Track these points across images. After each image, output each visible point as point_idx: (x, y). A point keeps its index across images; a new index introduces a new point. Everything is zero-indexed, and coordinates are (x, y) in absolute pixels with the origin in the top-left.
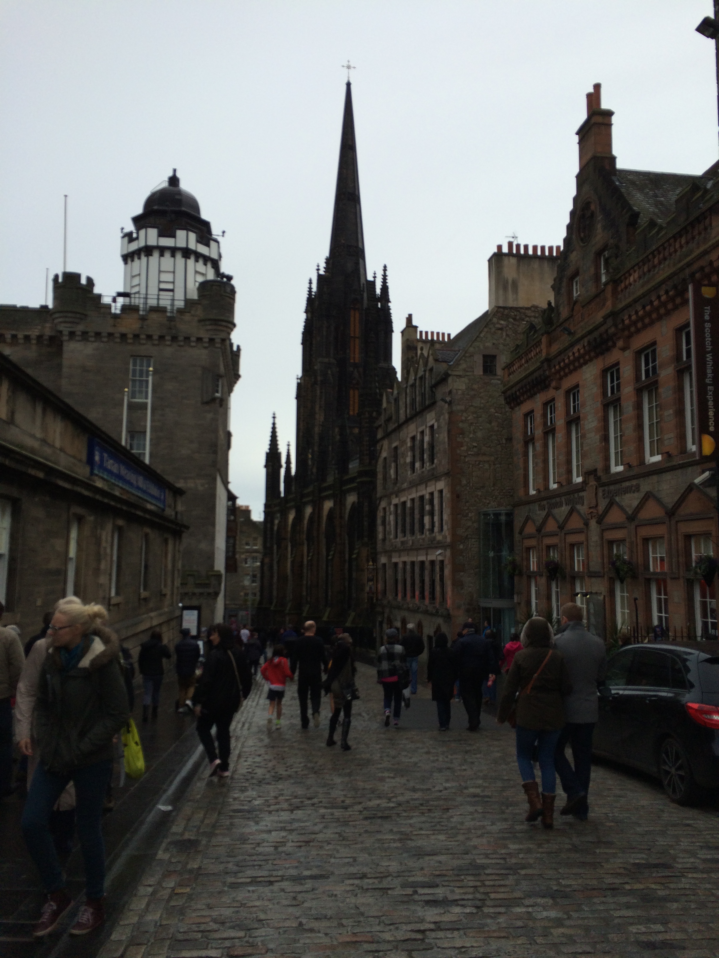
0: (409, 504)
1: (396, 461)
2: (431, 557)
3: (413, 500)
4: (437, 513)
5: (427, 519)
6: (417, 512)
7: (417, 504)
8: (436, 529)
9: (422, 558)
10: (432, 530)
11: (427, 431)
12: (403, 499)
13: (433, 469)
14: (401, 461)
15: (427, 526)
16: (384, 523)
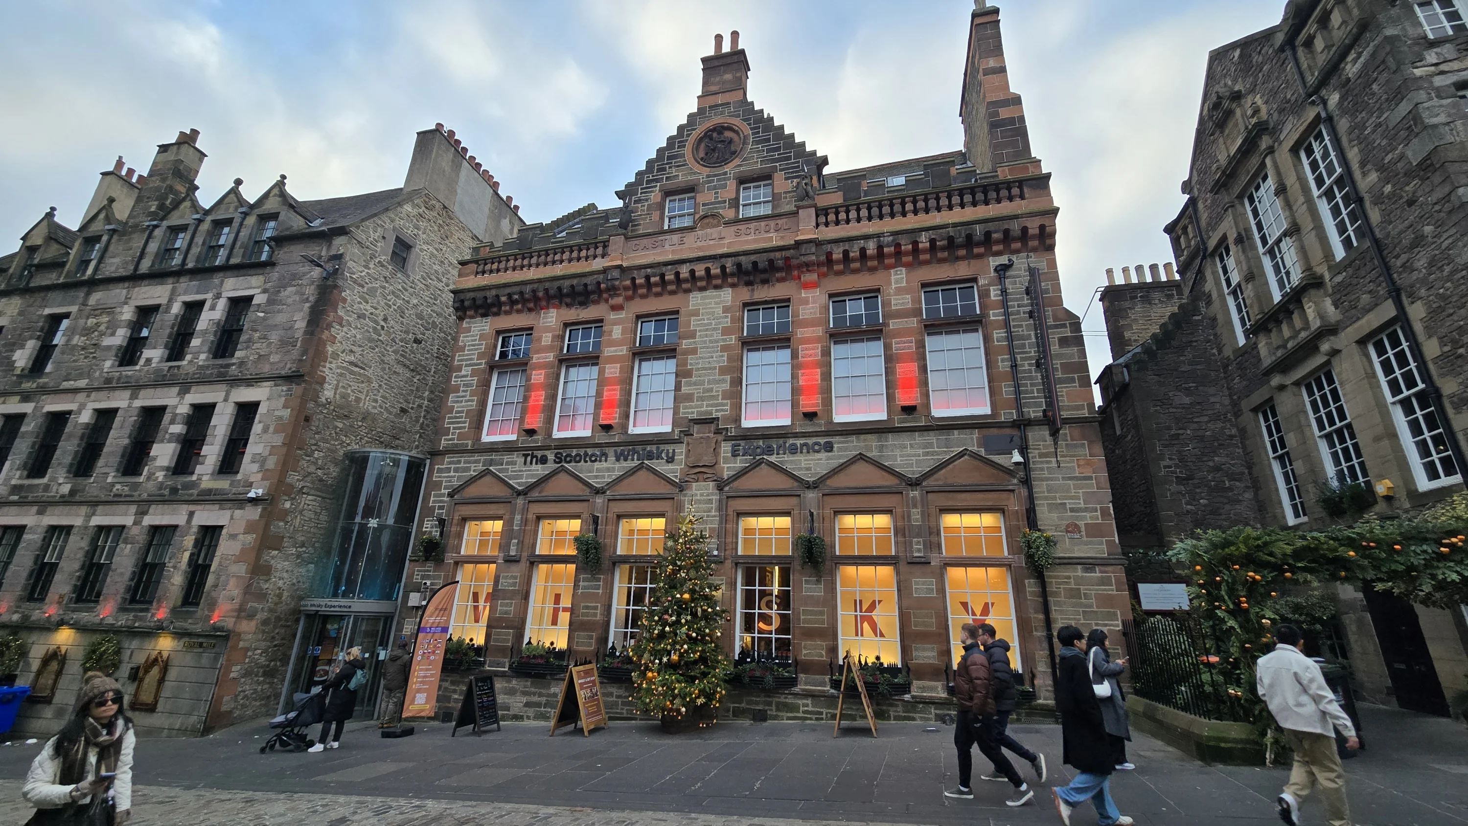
0: (83, 418)
1: (46, 338)
2: (159, 520)
3: (107, 412)
4: (218, 440)
5: (164, 449)
6: (119, 433)
7: (125, 419)
8: (205, 469)
11: (219, 305)
12: (57, 408)
13: (226, 366)
14: (72, 341)
15: (162, 461)
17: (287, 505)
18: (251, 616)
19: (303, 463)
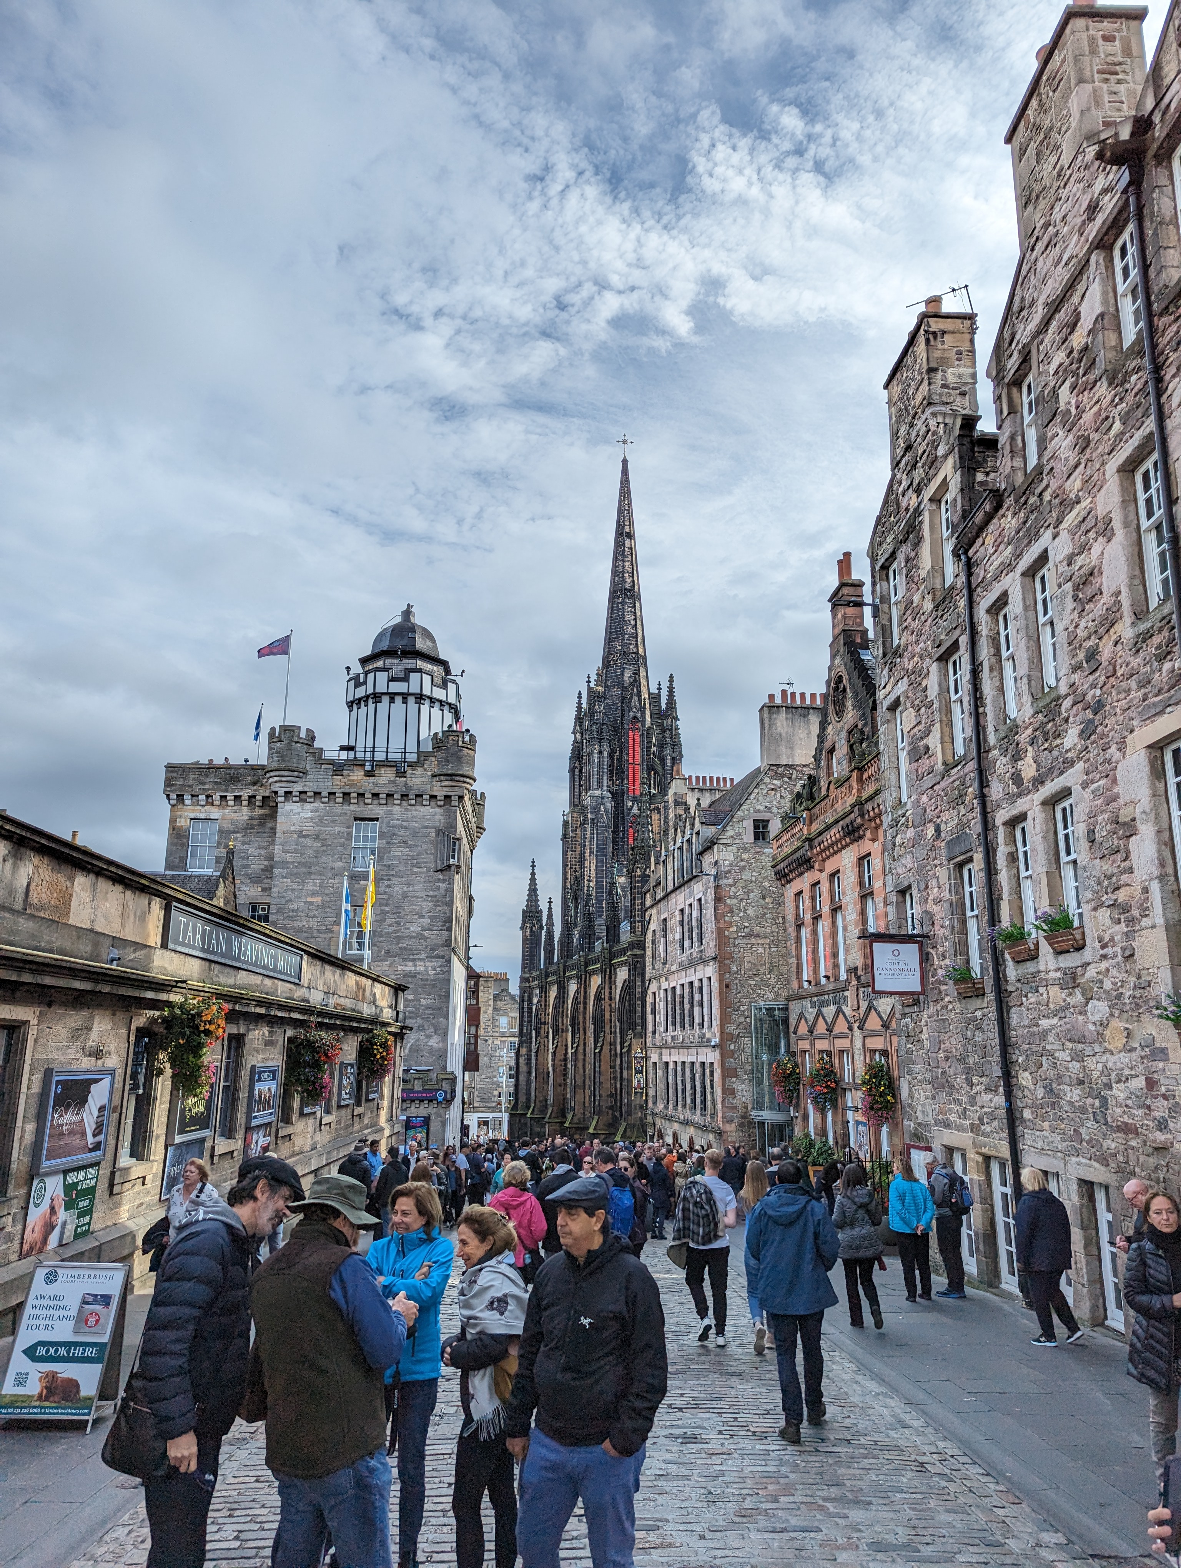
0: (678, 991)
1: (665, 936)
2: (702, 1058)
3: (683, 985)
4: (705, 1004)
5: (697, 1010)
6: (686, 1001)
7: (687, 991)
8: (706, 1024)
9: (693, 1058)
10: (702, 1025)
11: (696, 905)
12: (672, 985)
13: (702, 951)
14: (670, 937)
15: (697, 1020)
16: (654, 1012)
17: (732, 1047)
18: (731, 1121)
19: (734, 1017)
